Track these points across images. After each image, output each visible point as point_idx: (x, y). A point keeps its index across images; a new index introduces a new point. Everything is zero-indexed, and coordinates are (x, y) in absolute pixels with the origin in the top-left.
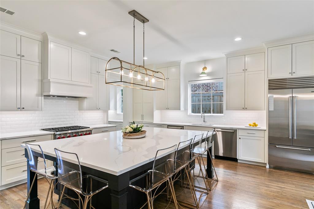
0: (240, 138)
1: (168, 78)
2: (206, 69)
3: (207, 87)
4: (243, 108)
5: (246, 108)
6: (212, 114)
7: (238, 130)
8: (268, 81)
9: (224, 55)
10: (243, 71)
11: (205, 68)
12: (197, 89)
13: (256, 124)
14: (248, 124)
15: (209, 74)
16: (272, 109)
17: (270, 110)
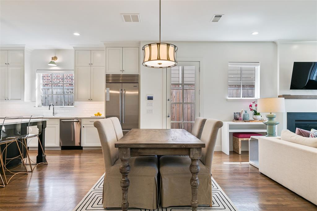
0: (84, 127)
1: (8, 64)
2: (57, 59)
3: (71, 80)
4: (89, 99)
5: (92, 99)
6: (63, 106)
7: (82, 119)
8: (105, 76)
9: (73, 48)
10: (88, 65)
11: (55, 58)
12: (60, 81)
13: (100, 113)
15: (58, 65)
16: (108, 99)
17: (107, 100)
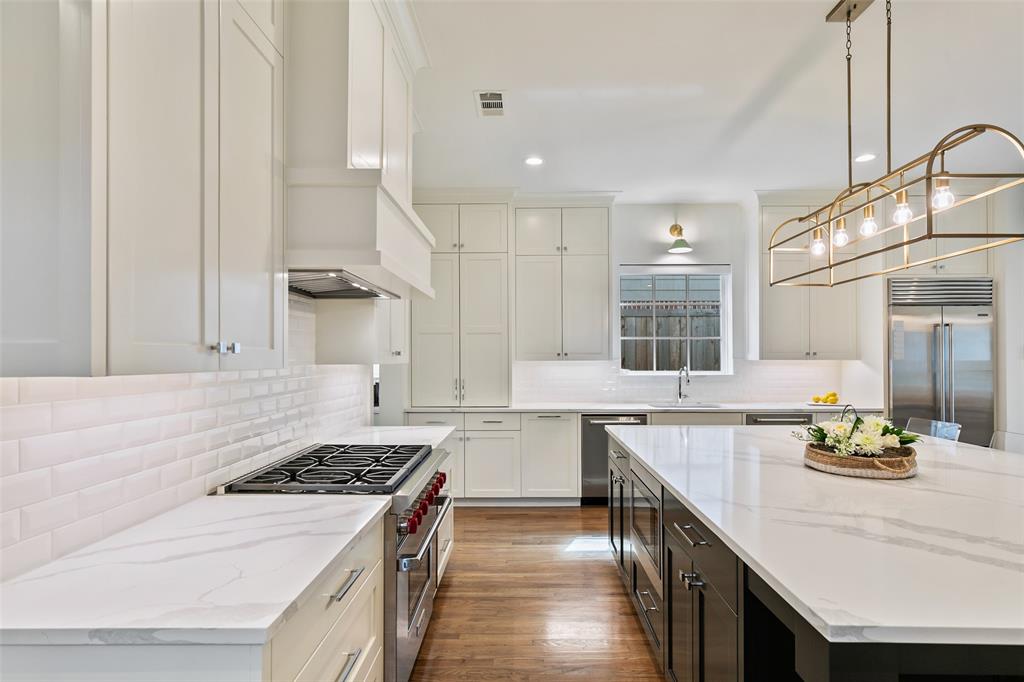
1: (564, 249)
2: (680, 233)
4: (808, 353)
7: (814, 415)
11: (676, 229)
14: (812, 397)
16: (901, 356)
17: (897, 358)
